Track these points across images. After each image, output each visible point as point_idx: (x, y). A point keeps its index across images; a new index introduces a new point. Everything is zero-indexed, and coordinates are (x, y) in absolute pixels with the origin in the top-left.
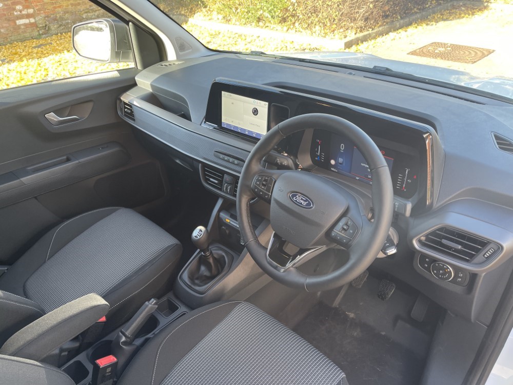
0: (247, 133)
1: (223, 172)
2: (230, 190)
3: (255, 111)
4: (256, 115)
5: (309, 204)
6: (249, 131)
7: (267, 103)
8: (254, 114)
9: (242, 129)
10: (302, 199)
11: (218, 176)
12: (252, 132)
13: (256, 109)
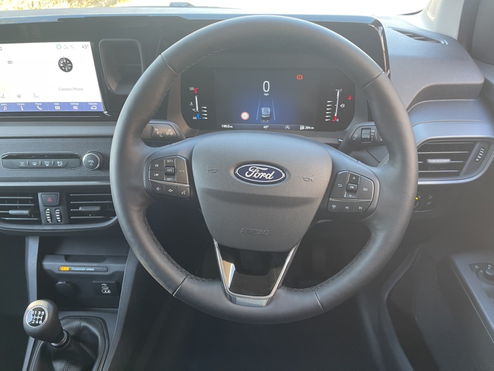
0: (58, 108)
1: (34, 191)
2: (61, 216)
3: (65, 64)
4: (69, 70)
5: (277, 175)
6: (61, 104)
7: (88, 43)
8: (65, 70)
9: (44, 104)
10: (261, 171)
11: (26, 201)
12: (68, 104)
13: (67, 60)
